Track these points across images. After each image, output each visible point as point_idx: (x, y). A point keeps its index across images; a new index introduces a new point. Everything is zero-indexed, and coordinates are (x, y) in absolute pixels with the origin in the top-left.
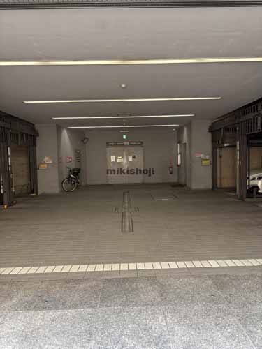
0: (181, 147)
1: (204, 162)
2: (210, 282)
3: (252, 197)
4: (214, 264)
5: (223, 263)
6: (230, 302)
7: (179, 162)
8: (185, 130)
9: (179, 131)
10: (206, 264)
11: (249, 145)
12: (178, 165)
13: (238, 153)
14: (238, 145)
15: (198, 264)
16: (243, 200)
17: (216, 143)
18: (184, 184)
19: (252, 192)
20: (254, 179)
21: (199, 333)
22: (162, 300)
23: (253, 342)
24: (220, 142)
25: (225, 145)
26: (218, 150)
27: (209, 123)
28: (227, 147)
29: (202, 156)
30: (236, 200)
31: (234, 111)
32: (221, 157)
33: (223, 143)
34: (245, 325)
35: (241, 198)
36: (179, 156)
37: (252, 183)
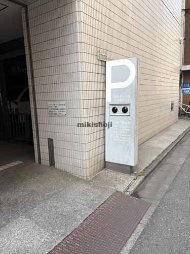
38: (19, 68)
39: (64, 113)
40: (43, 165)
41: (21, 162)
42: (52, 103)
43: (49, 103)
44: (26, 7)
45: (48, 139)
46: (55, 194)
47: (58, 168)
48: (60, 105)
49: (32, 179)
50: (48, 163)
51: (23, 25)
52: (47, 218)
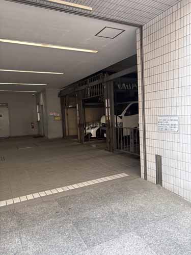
0: (39, 107)
1: (56, 118)
2: (56, 204)
3: (88, 141)
4: (60, 190)
5: (66, 189)
6: (68, 214)
7: (39, 119)
8: (41, 94)
9: (37, 95)
10: (54, 191)
11: (84, 106)
12: (38, 121)
13: (78, 112)
14: (77, 107)
15: (49, 193)
16: (82, 143)
17: (64, 105)
18: (43, 135)
19: (88, 138)
20: (88, 129)
21: (46, 242)
22: (19, 225)
23: (82, 237)
24: (67, 104)
25: (70, 106)
26: (65, 110)
27: (58, 91)
28: (71, 108)
29: (55, 114)
30: (78, 144)
31: (74, 83)
32: (67, 115)
33: (68, 105)
34: (77, 227)
35: (81, 142)
36: (38, 114)
37: (88, 131)
38: (124, 85)
39: (176, 130)
40: (149, 181)
41: (127, 175)
42: (162, 118)
43: (159, 118)
44: (141, 27)
45: (156, 155)
46: (165, 217)
47: (166, 188)
48: (172, 120)
49: (139, 195)
50: (154, 181)
51: (137, 45)
52: (159, 241)
